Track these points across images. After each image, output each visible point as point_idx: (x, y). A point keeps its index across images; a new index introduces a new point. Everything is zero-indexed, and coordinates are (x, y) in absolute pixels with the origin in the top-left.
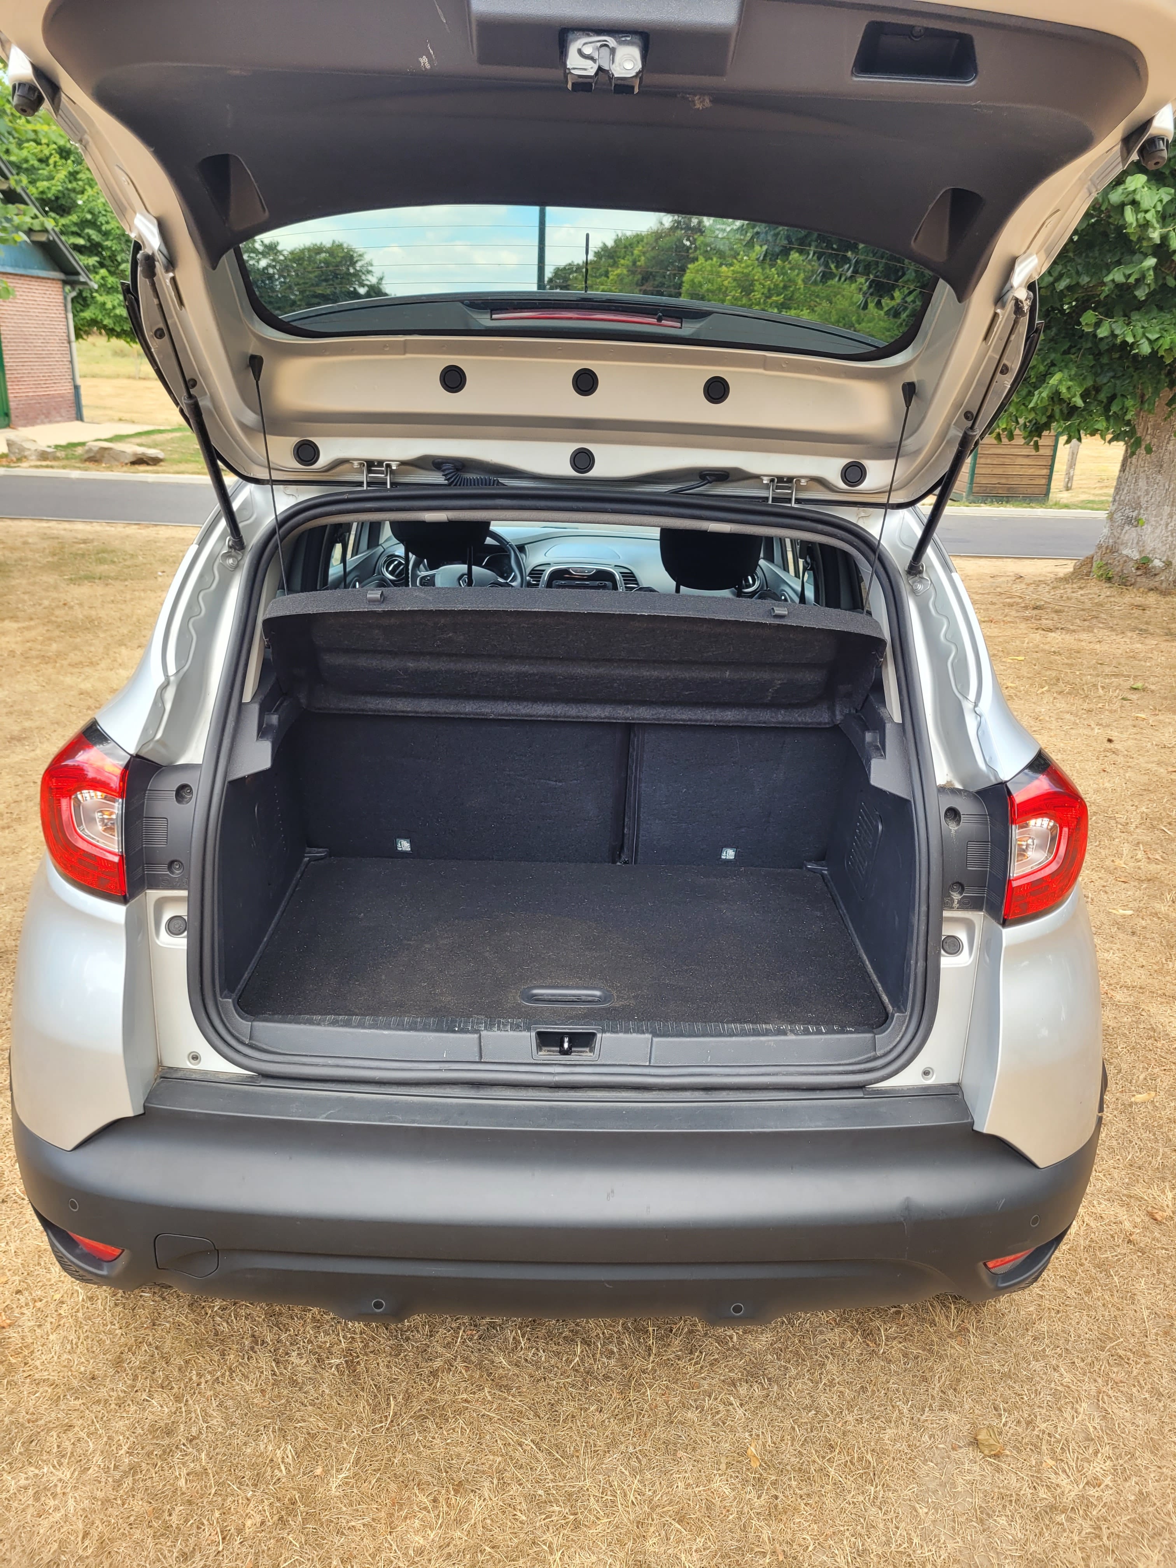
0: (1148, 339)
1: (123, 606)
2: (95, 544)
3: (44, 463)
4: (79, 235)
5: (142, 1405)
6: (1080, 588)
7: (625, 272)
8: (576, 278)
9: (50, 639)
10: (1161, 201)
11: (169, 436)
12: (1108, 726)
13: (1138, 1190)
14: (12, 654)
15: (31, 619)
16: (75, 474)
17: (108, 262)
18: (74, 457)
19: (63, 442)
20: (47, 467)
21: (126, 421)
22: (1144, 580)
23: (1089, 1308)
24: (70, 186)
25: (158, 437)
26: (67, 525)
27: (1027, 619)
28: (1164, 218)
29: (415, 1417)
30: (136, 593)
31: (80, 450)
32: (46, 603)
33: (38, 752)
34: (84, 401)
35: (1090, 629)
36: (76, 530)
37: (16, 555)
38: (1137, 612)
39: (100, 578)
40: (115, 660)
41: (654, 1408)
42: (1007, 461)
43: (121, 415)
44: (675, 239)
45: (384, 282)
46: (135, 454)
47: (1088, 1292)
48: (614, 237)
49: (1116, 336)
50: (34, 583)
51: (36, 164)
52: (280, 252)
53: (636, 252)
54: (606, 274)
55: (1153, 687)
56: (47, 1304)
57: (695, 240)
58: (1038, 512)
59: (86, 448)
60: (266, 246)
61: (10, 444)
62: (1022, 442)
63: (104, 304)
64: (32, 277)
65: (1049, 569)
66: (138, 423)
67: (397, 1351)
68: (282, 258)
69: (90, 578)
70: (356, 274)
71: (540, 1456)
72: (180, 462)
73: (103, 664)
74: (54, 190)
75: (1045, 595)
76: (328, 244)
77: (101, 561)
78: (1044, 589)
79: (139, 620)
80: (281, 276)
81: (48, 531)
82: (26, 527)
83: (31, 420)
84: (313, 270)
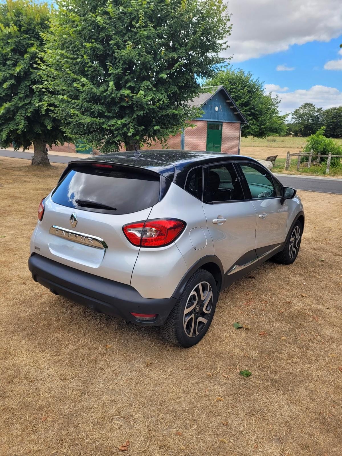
64: (233, 123)
84: (332, 115)
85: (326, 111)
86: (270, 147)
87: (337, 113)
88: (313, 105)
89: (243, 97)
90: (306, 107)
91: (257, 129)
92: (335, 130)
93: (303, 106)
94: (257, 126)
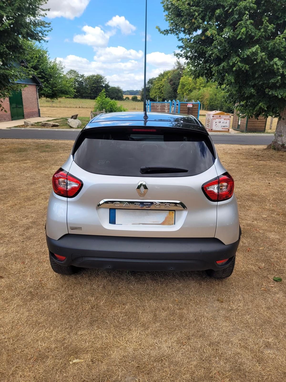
0: (281, 95)
1: (52, 157)
2: (45, 144)
3: (32, 127)
4: (40, 75)
5: (67, 292)
6: (268, 151)
7: (166, 80)
8: (154, 81)
9: (37, 164)
10: (282, 63)
11: (60, 120)
12: (270, 180)
13: (257, 263)
14: (30, 167)
15: (33, 160)
16: (40, 129)
17: (46, 81)
18: (39, 125)
19: (36, 122)
20: (33, 127)
21: (50, 117)
22: (283, 149)
23: (244, 281)
24: (38, 64)
25: (58, 120)
26: (39, 140)
27: (255, 158)
28: (283, 67)
29: (116, 294)
30: (55, 155)
31: (40, 124)
32: (36, 157)
33: (37, 186)
34: (41, 113)
35: (270, 160)
36: (41, 141)
37: (28, 147)
38: (281, 156)
39: (47, 151)
40: (52, 168)
41: (159, 294)
42: (255, 123)
43: (49, 115)
44: (178, 71)
45: (109, 83)
46: (53, 124)
47: (244, 279)
48: (163, 71)
49: (273, 94)
50: (33, 153)
51: (30, 59)
52: (85, 77)
53: (168, 75)
54: (162, 80)
55: (282, 173)
56: (48, 278)
57: (183, 72)
58: (262, 134)
59: (42, 123)
60: (81, 76)
61: (25, 122)
62: (254, 118)
63: (45, 90)
64: (29, 85)
65: (262, 147)
66: (52, 117)
67: (112, 285)
68: (85, 78)
69: (45, 151)
70: (103, 81)
71: (138, 300)
72: (63, 126)
73: (49, 169)
74: (34, 65)
75: (260, 153)
76: (96, 74)
77: (47, 148)
78: (260, 152)
79: (56, 160)
80: (85, 82)
81: (35, 142)
82: (30, 140)
83: (29, 117)
84: (92, 81)
85: (87, 77)
86: (53, 107)
87: (96, 79)
88: (77, 72)
89: (32, 61)
90: (72, 73)
91: (50, 91)
92: (97, 93)
93: (68, 72)
94: (49, 88)
